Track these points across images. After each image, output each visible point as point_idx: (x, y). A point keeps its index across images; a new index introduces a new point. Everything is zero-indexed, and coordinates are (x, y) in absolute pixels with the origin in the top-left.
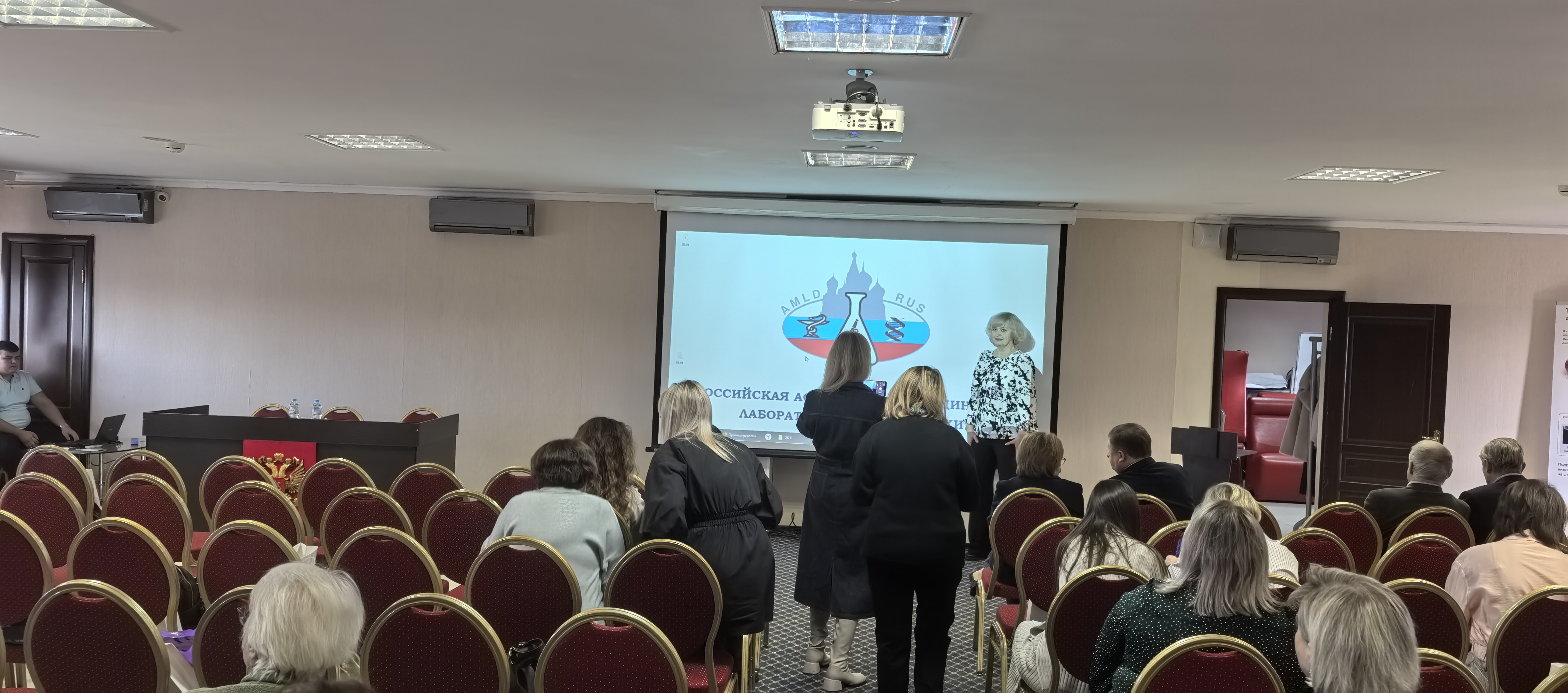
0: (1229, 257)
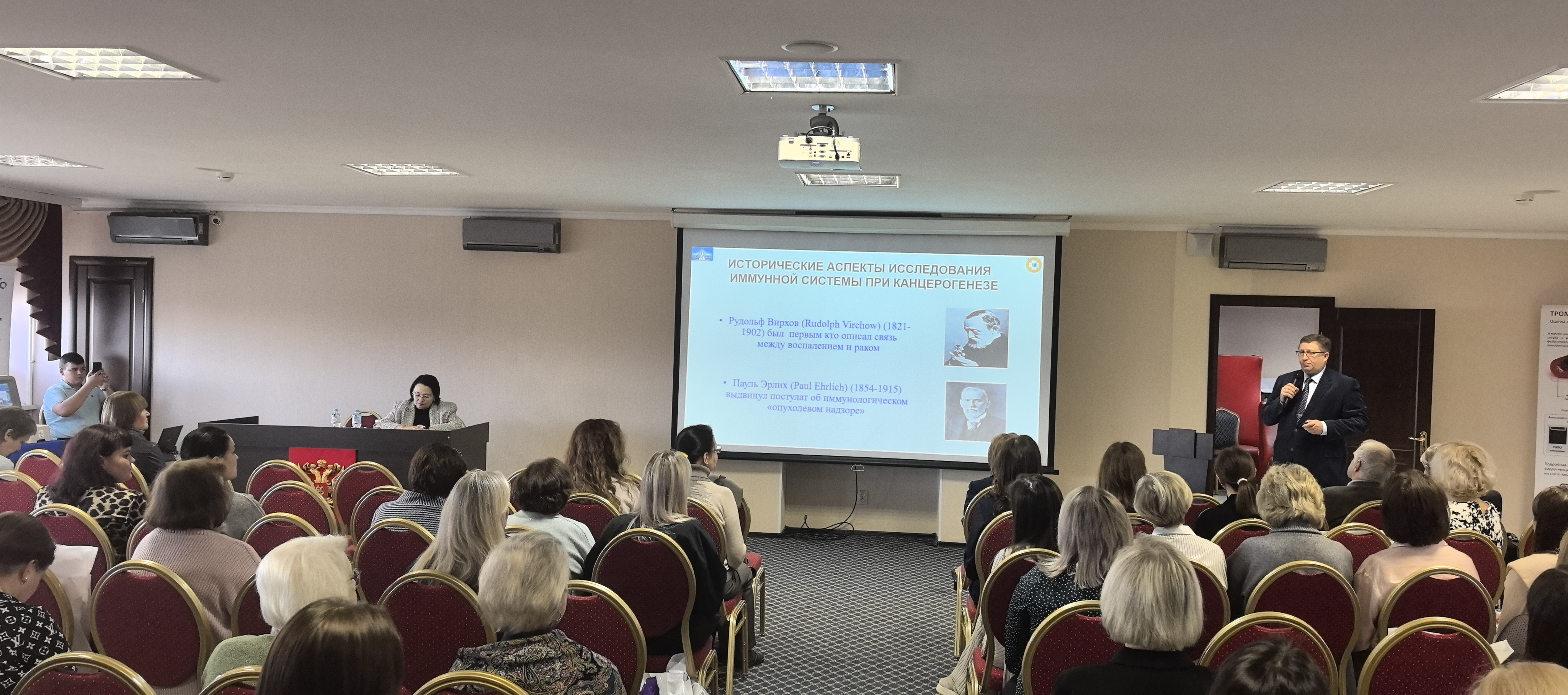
0: (1221, 266)
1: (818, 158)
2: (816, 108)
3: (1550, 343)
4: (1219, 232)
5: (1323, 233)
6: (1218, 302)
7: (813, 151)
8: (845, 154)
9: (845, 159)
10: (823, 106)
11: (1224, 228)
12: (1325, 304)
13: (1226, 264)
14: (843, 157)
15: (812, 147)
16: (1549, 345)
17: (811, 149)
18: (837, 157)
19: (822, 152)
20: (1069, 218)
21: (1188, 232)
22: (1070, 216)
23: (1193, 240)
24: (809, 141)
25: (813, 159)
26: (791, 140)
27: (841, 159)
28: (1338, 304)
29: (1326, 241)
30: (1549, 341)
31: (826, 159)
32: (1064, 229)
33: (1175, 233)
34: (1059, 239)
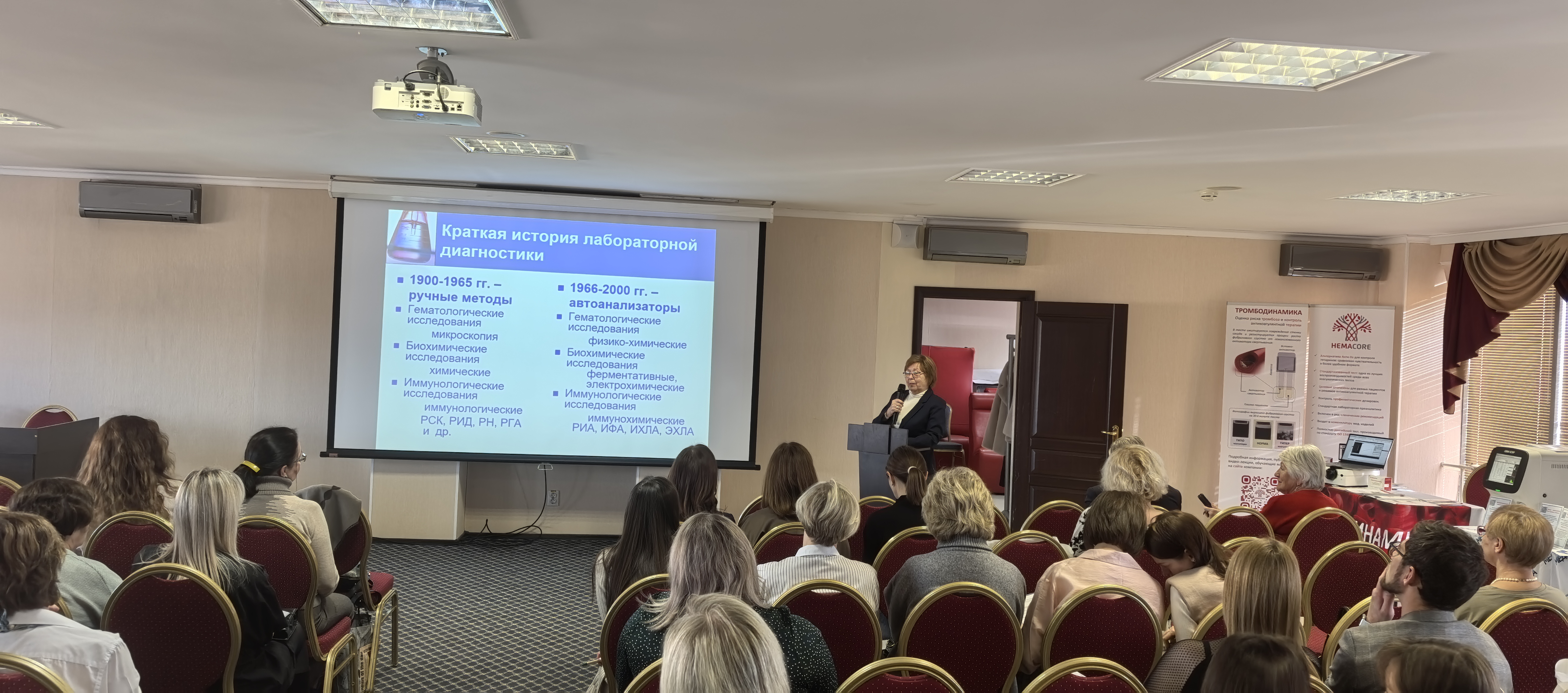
0: (925, 258)
1: (420, 109)
2: (426, 51)
3: (1235, 340)
4: (923, 223)
5: (1025, 227)
6: (922, 294)
7: (415, 101)
8: (455, 106)
9: (456, 112)
10: (434, 49)
11: (928, 219)
12: (1025, 298)
13: (929, 256)
14: (453, 109)
15: (415, 96)
16: (1233, 341)
17: (412, 98)
18: (445, 108)
19: (427, 101)
20: (772, 204)
21: (893, 223)
22: (774, 202)
23: (898, 231)
24: (410, 88)
25: (415, 109)
26: (388, 86)
27: (450, 111)
28: (1039, 298)
29: (1026, 234)
30: (1234, 338)
31: (432, 110)
32: (767, 215)
33: (880, 224)
34: (763, 225)
